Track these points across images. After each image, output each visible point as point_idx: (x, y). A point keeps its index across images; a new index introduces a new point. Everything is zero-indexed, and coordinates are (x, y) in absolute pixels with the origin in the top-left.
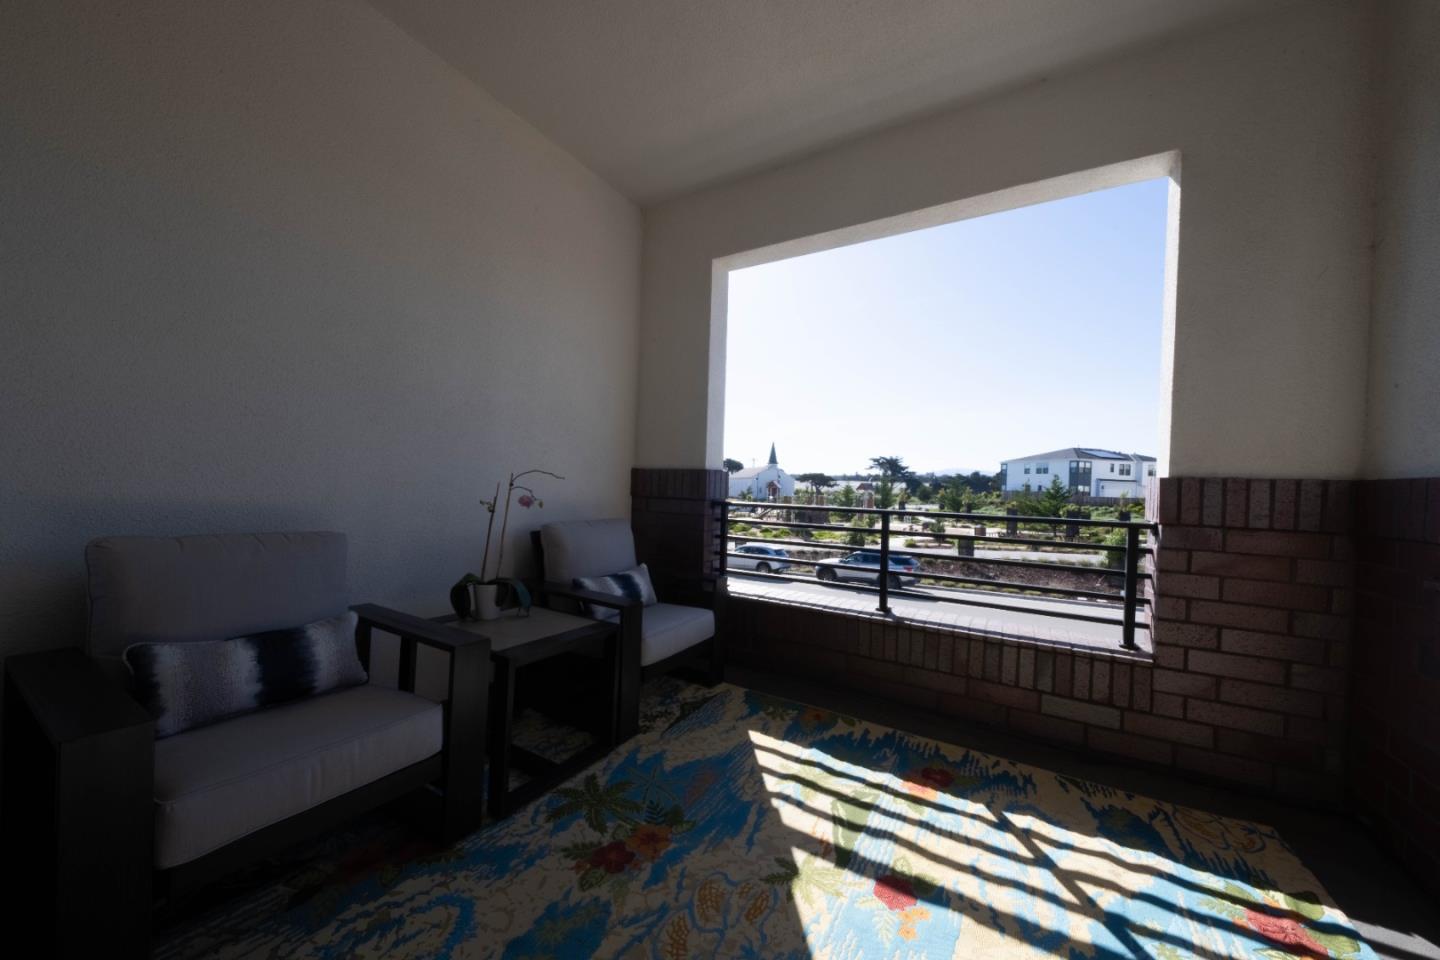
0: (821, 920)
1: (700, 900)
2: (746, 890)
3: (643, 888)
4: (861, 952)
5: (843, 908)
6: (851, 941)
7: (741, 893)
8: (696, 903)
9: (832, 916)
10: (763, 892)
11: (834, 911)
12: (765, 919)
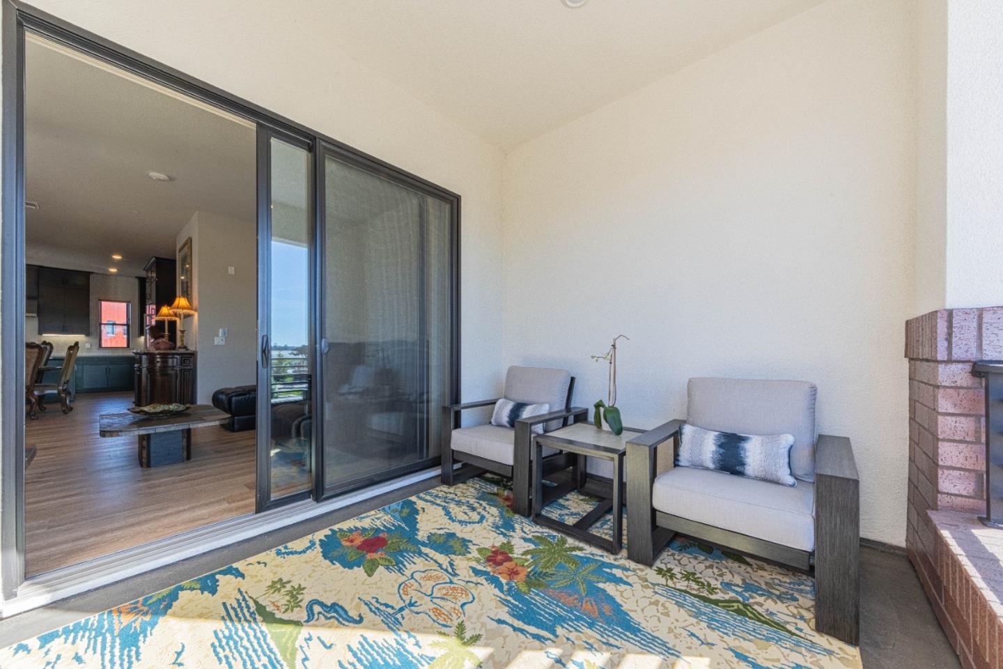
0: (416, 647)
1: (453, 588)
2: (457, 612)
3: (470, 567)
4: (382, 663)
5: (419, 665)
6: (392, 659)
7: (455, 609)
8: (452, 586)
9: (416, 655)
10: (451, 620)
11: (419, 658)
12: (429, 616)
